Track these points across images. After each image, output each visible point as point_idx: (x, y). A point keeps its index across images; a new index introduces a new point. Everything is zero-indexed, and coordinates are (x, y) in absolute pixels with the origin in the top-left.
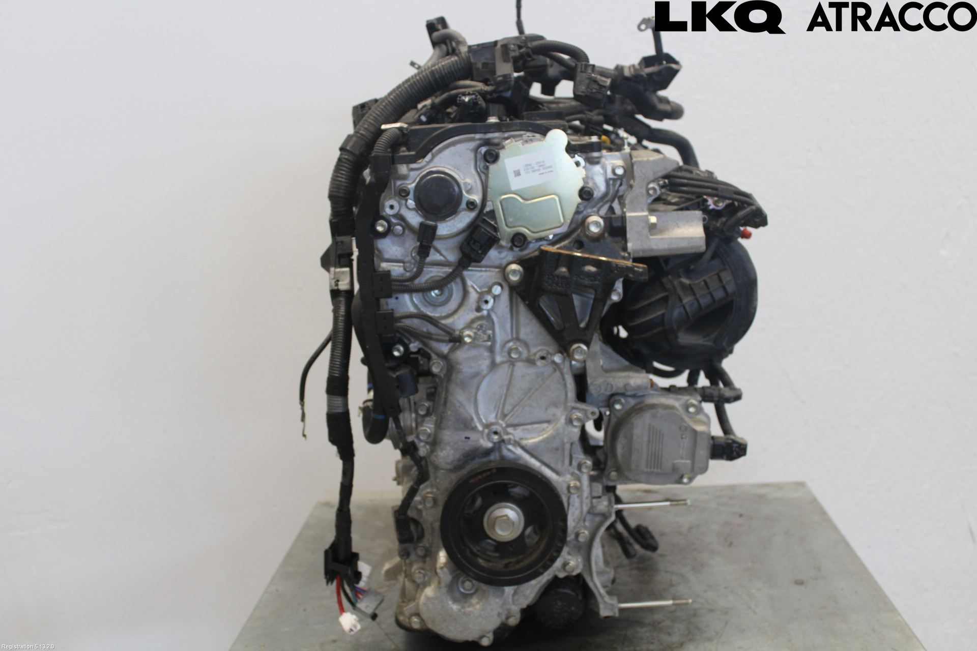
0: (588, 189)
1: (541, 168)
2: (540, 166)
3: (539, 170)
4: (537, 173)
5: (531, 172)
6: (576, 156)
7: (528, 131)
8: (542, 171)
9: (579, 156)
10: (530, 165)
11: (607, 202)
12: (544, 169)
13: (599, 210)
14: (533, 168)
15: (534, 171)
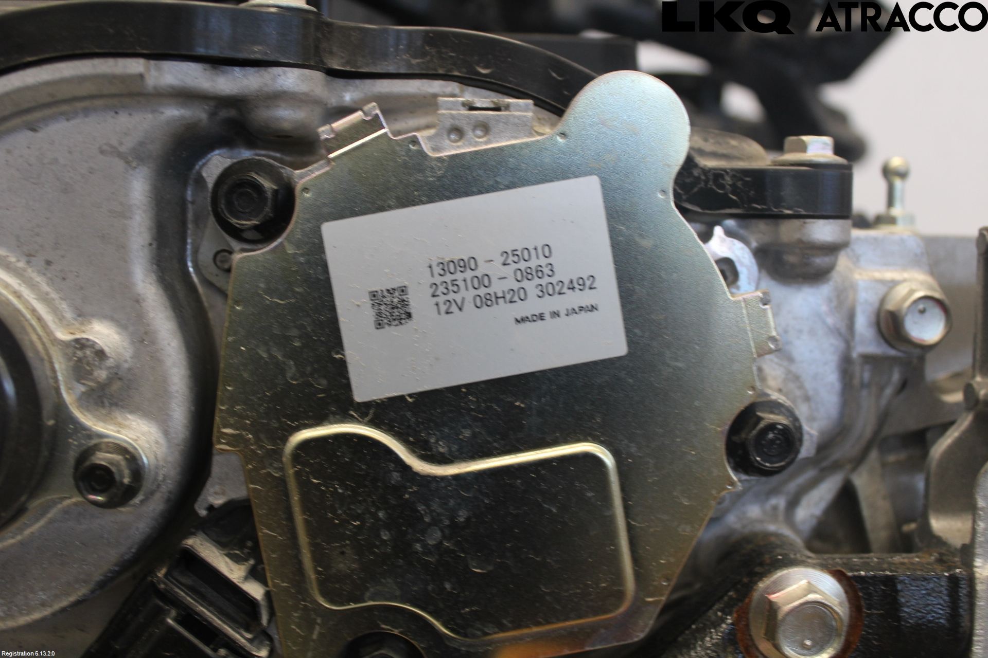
0: (781, 419)
1: (530, 286)
2: (527, 275)
3: (515, 296)
4: (506, 312)
5: (469, 306)
6: (718, 231)
7: (471, 80)
8: (533, 306)
9: (729, 233)
10: (463, 265)
11: (836, 467)
12: (543, 292)
13: (793, 503)
14: (483, 281)
15: (488, 301)
